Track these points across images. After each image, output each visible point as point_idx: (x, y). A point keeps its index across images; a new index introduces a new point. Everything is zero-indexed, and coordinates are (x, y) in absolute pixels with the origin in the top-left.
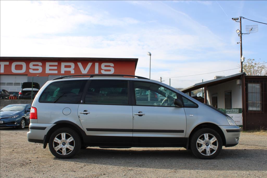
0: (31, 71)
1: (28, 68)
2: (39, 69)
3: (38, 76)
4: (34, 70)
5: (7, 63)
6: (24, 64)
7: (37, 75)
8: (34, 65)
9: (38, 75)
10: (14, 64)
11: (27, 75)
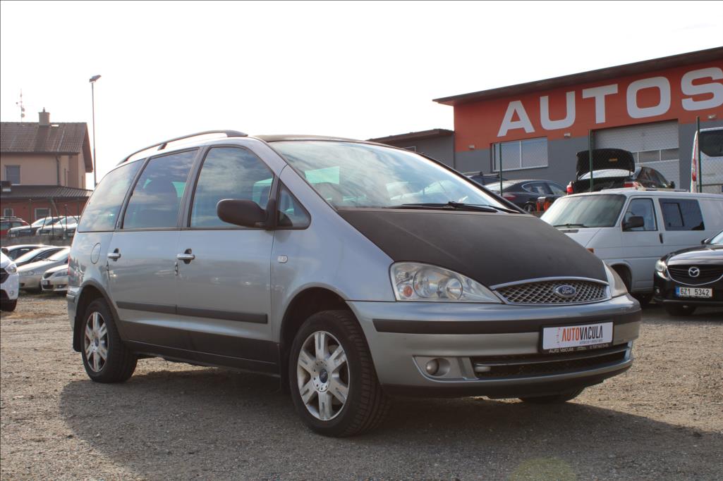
0: (688, 105)
1: (677, 95)
2: (715, 93)
3: (713, 119)
4: (697, 98)
5: (613, 89)
6: (663, 84)
7: (710, 117)
8: (696, 82)
9: (711, 114)
10: (633, 90)
11: (676, 120)
